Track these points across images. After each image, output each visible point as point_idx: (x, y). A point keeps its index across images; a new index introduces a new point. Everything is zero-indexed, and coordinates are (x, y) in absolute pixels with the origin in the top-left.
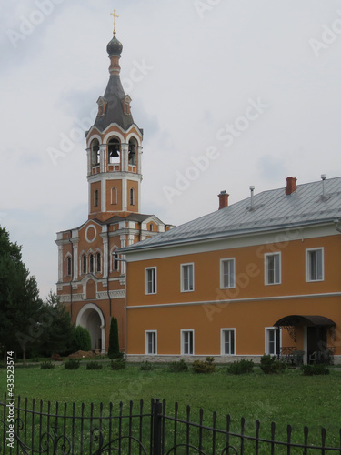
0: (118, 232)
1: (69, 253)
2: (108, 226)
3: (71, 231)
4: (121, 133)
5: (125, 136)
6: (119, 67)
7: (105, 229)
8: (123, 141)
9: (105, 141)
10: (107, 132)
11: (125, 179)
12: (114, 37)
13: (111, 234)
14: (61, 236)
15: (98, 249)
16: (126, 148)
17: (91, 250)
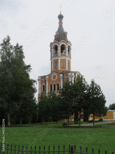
0: (68, 76)
1: (44, 84)
2: (63, 74)
3: (45, 76)
4: (66, 43)
5: (67, 44)
6: (62, 23)
7: (61, 75)
8: (66, 46)
9: (60, 46)
10: (60, 43)
11: (67, 59)
12: (61, 13)
13: (64, 77)
14: (40, 78)
15: (58, 83)
16: (67, 49)
17: (54, 83)
